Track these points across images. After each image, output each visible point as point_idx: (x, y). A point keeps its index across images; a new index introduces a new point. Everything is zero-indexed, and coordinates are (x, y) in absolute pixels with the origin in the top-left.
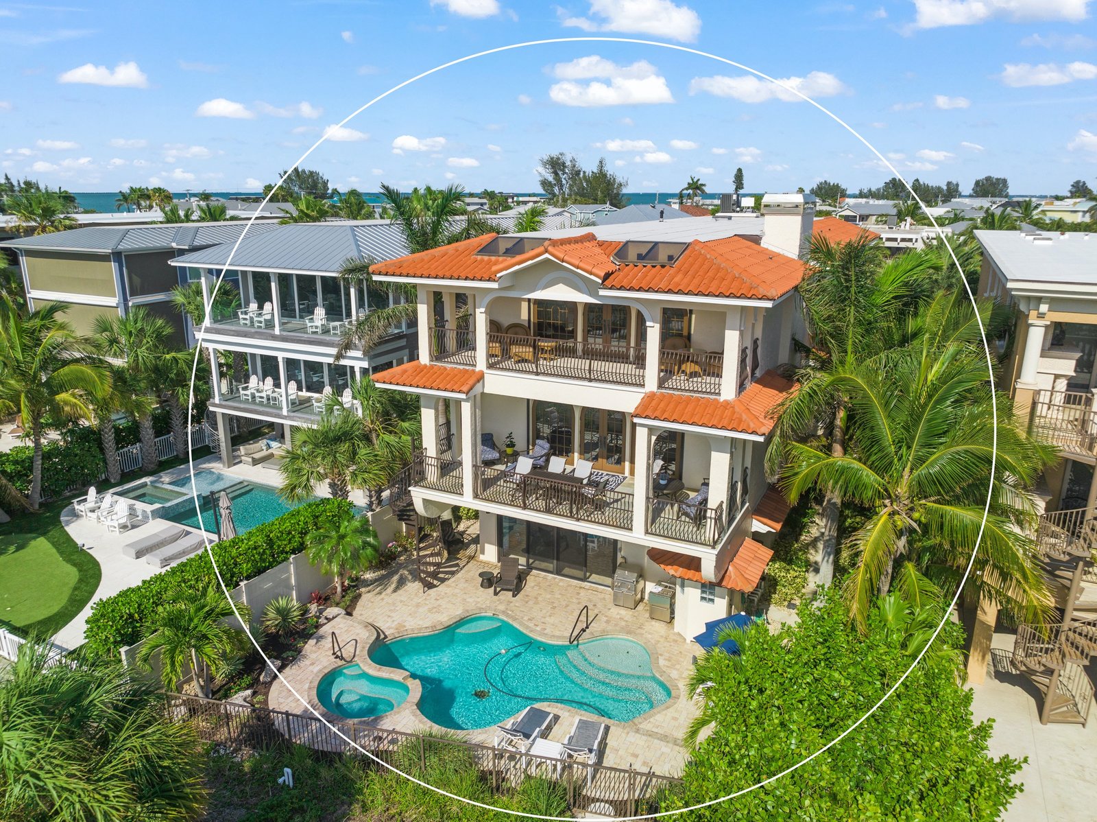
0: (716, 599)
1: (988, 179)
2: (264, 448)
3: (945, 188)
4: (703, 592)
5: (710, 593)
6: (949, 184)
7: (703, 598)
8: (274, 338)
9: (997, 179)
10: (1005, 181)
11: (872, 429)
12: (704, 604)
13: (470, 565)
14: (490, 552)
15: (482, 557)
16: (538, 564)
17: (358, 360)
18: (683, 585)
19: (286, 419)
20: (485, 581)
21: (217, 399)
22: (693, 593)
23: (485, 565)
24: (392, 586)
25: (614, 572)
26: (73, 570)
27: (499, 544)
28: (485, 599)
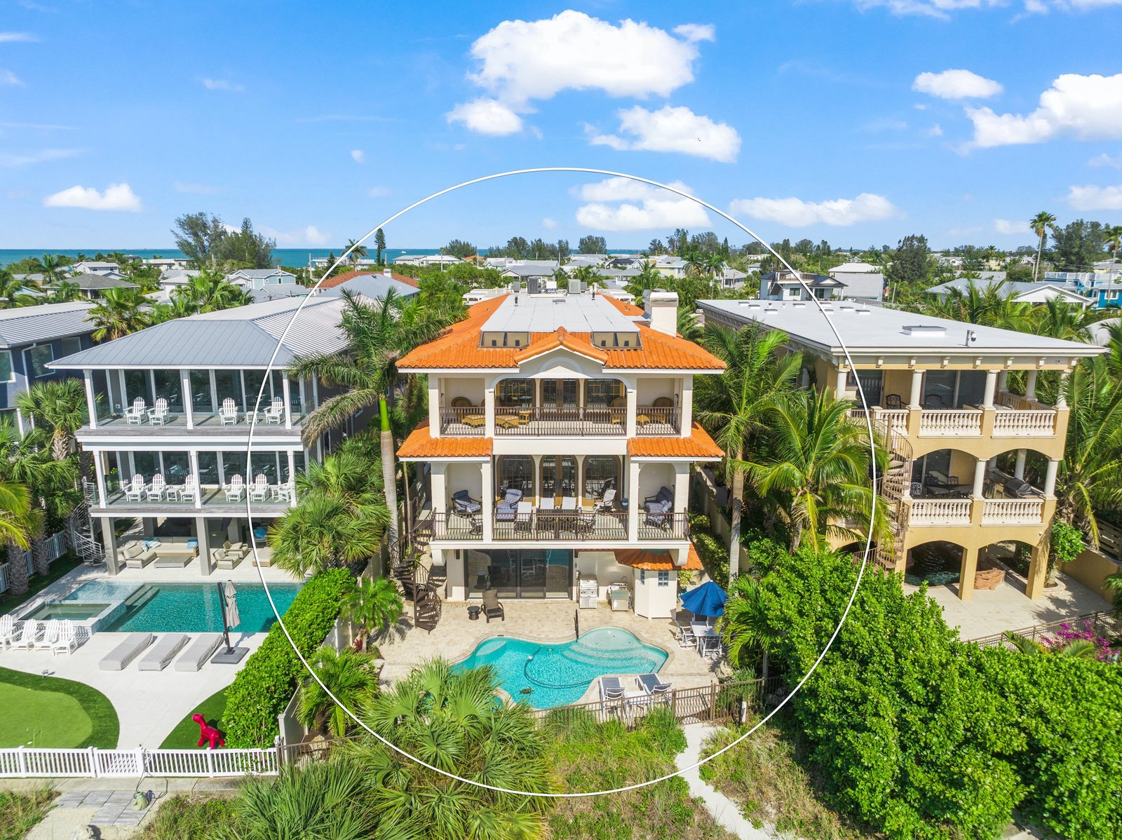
0: (670, 582)
1: (590, 238)
2: (145, 549)
3: (557, 246)
4: (660, 579)
5: (665, 579)
6: (560, 242)
7: (660, 584)
9: (596, 238)
10: (603, 240)
11: (790, 443)
12: (661, 587)
13: (444, 607)
14: (458, 593)
15: (449, 599)
16: (500, 595)
17: (291, 445)
18: (643, 578)
19: (200, 514)
20: (474, 613)
21: (103, 504)
22: (652, 581)
23: (456, 604)
24: (397, 636)
25: (571, 584)
26: (61, 695)
27: (466, 585)
28: (482, 627)
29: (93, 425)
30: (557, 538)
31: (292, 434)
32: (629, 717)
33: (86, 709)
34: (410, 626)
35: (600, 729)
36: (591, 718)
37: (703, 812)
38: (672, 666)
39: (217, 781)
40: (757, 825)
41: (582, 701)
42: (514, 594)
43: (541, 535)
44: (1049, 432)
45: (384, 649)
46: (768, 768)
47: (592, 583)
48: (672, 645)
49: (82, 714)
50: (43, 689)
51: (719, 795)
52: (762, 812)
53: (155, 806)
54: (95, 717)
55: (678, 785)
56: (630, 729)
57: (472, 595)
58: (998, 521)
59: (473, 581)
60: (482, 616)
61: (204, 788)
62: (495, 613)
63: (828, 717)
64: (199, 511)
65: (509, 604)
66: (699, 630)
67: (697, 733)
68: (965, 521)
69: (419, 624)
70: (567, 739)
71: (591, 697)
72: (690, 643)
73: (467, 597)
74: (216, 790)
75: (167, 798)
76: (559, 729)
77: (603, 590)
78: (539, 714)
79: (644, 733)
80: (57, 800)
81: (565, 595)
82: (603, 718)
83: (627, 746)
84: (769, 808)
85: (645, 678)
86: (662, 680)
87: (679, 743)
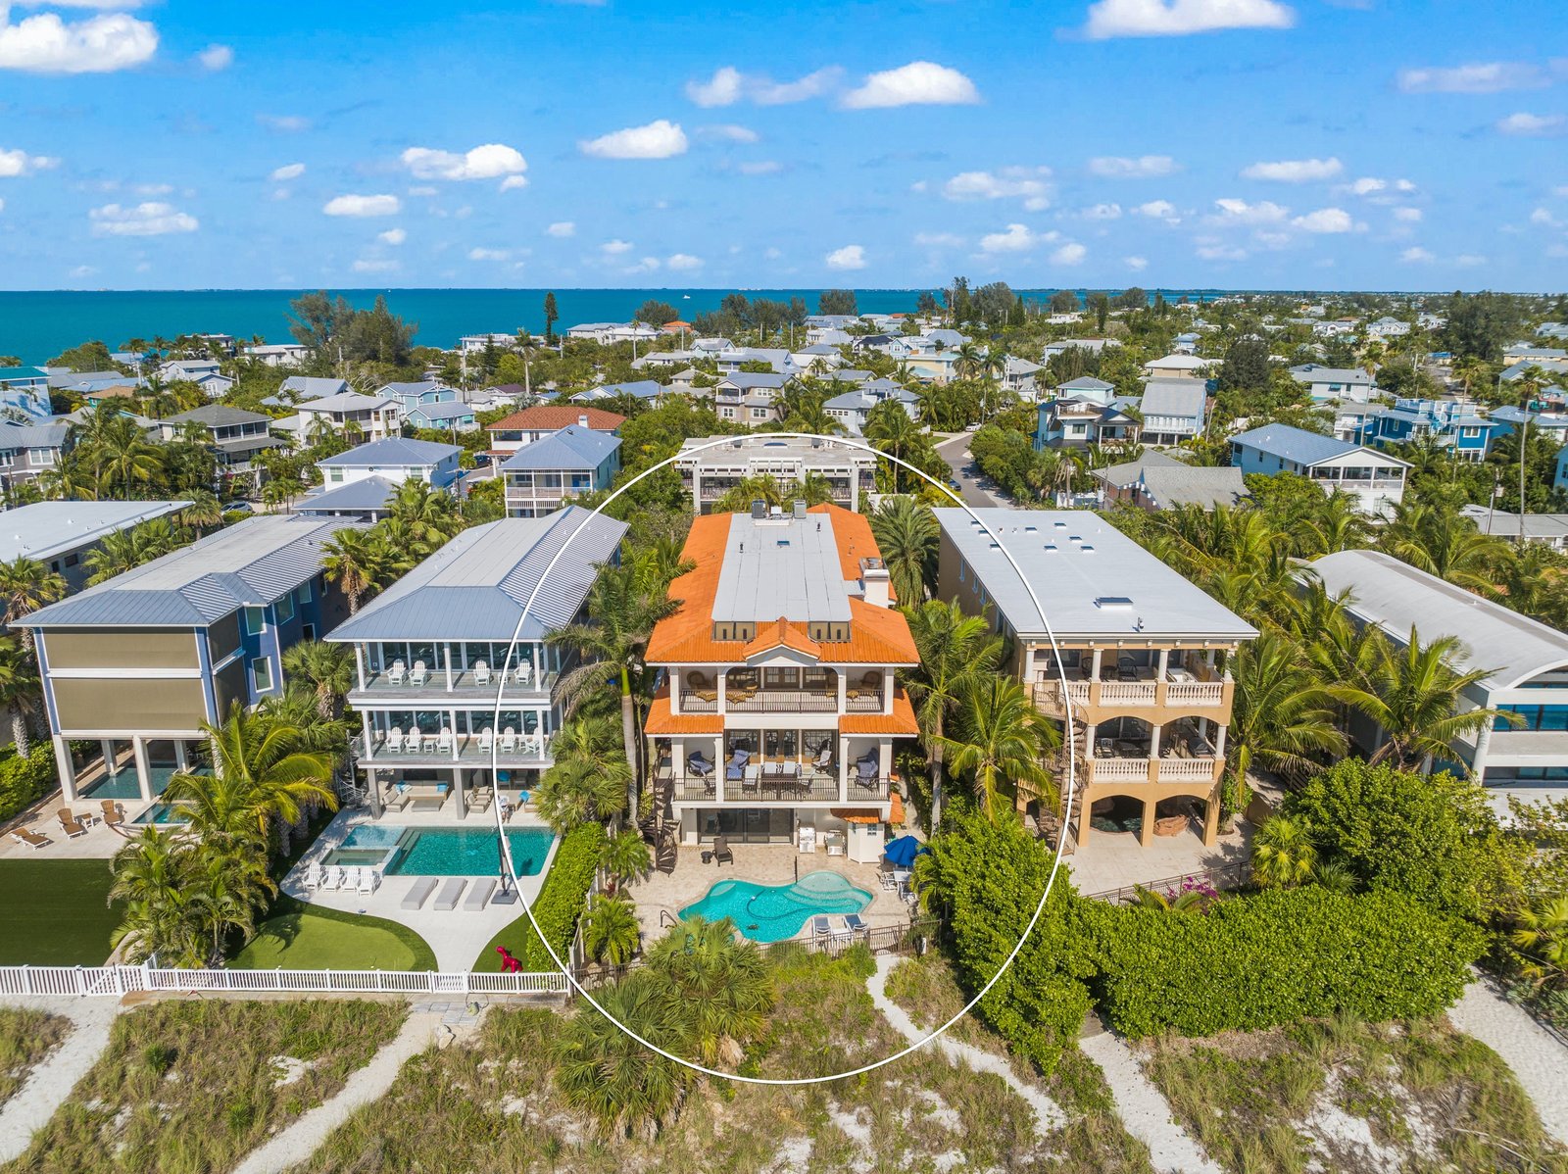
0: (878, 832)
2: (402, 793)
4: (869, 830)
5: (874, 830)
7: (869, 834)
8: (451, 695)
12: (870, 837)
13: (679, 852)
14: (691, 838)
15: (684, 843)
16: (729, 839)
17: (541, 705)
18: (854, 828)
19: (457, 764)
20: (706, 858)
21: (369, 757)
22: (863, 832)
23: (690, 848)
24: (642, 879)
25: (792, 830)
26: (379, 930)
27: (699, 830)
28: (715, 871)
29: (362, 688)
30: (779, 798)
31: (542, 696)
32: (834, 948)
33: (405, 942)
34: (653, 869)
35: (810, 958)
36: (804, 950)
37: (883, 1019)
38: (876, 907)
39: (523, 996)
40: (919, 1027)
41: (797, 937)
42: (740, 838)
43: (766, 795)
44: (1217, 702)
45: (632, 890)
46: (935, 987)
47: (811, 830)
48: (878, 888)
49: (403, 946)
50: (364, 925)
51: (896, 1008)
52: (925, 1019)
53: (483, 1013)
54: (414, 948)
55: (865, 999)
56: (834, 959)
57: (703, 839)
58: (1173, 778)
59: (704, 827)
60: (714, 859)
61: (516, 1001)
62: (725, 857)
63: (971, 952)
64: (456, 763)
65: (734, 848)
66: (900, 875)
67: (886, 963)
68: (1143, 778)
69: (659, 867)
70: (785, 965)
71: (806, 933)
72: (891, 886)
73: (699, 841)
74: (525, 1002)
75: (489, 1007)
76: (779, 959)
77: (821, 836)
78: (763, 946)
79: (844, 961)
80: (411, 1008)
81: (787, 839)
82: (814, 949)
83: (831, 971)
84: (931, 1017)
85: (848, 918)
86: (863, 920)
87: (871, 969)
